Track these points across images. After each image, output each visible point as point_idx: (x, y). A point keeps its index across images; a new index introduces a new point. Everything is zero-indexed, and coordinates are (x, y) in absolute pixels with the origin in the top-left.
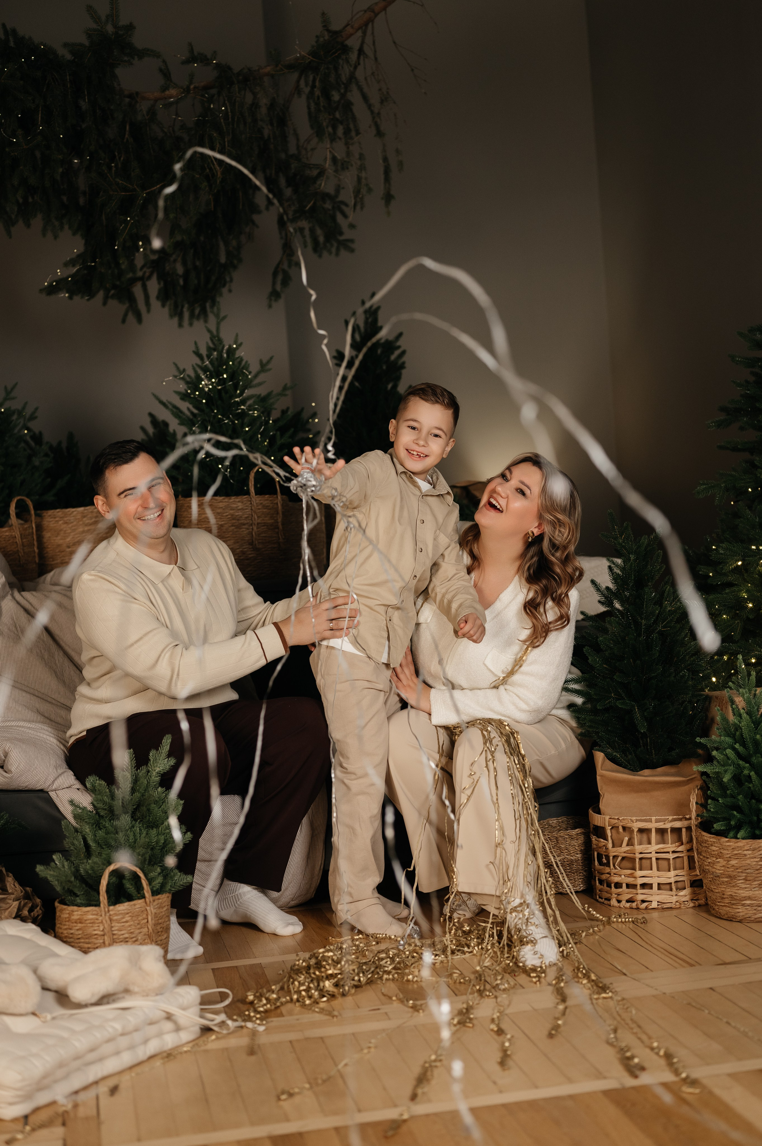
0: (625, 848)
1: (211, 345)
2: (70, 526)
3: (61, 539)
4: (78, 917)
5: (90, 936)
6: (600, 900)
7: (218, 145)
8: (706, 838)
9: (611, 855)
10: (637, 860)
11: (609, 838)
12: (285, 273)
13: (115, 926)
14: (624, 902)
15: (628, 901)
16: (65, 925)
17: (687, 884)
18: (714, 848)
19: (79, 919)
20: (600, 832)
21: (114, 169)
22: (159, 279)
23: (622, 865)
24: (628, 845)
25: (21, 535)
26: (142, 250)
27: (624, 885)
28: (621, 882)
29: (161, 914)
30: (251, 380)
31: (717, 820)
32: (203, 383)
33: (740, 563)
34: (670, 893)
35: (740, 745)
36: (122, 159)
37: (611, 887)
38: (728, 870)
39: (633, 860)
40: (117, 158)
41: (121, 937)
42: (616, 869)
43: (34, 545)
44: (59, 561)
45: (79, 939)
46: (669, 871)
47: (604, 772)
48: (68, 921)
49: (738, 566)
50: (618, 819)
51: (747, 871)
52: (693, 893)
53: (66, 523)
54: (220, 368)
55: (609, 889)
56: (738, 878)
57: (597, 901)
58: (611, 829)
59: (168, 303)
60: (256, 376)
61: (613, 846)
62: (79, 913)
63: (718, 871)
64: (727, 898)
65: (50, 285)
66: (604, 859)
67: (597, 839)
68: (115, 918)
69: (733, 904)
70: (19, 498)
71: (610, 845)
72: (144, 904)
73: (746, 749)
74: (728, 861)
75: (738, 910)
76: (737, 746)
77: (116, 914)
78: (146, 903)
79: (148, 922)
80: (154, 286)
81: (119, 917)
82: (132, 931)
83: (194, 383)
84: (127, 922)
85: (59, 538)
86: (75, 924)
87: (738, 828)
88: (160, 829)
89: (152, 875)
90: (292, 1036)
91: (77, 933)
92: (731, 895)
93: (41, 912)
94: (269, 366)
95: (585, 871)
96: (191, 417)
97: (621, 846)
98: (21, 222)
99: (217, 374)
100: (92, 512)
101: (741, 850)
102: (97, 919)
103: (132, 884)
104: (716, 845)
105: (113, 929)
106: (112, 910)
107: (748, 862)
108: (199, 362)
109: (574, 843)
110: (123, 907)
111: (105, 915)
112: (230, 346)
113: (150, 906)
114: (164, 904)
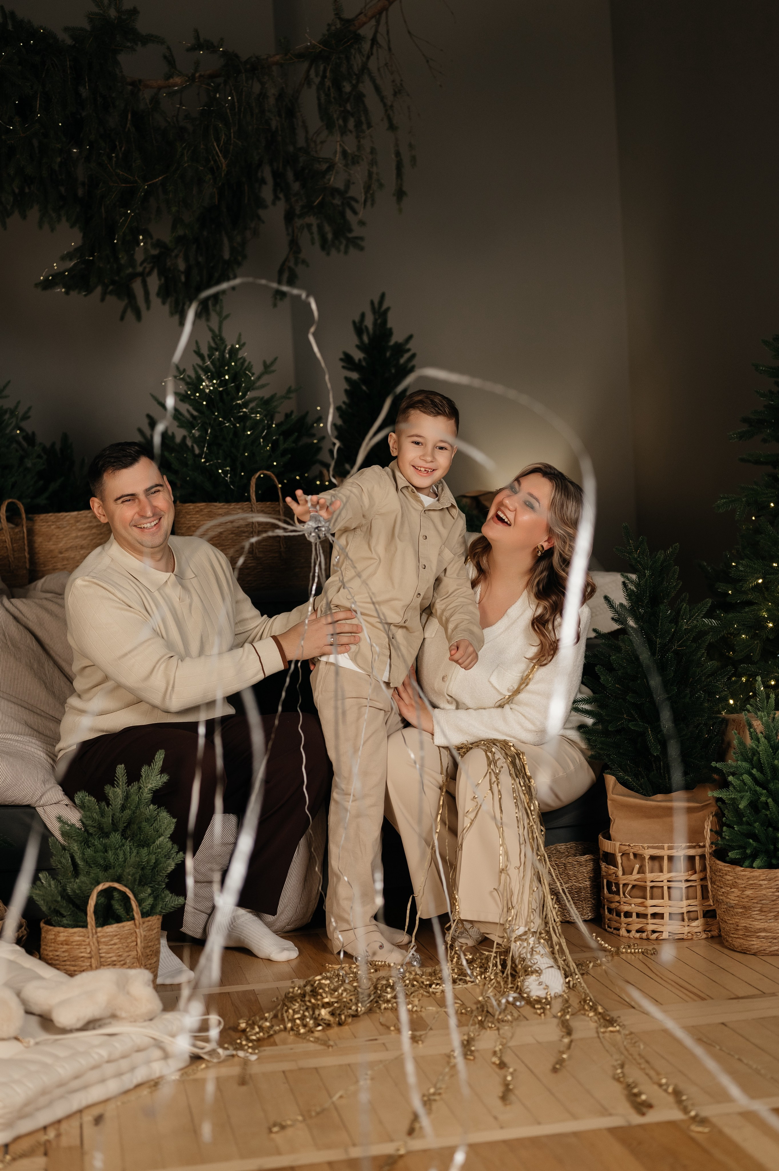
0: (635, 876)
1: (213, 345)
2: (63, 530)
3: (54, 545)
4: (64, 939)
5: (76, 959)
6: (609, 929)
7: (223, 137)
8: (720, 867)
9: (622, 882)
10: (648, 889)
11: (620, 865)
12: (291, 270)
13: (102, 949)
14: (633, 932)
15: (638, 931)
16: (50, 946)
17: (700, 914)
18: (728, 877)
19: (65, 941)
20: (610, 858)
21: (114, 159)
22: (160, 274)
23: (632, 894)
24: (638, 873)
25: (11, 539)
26: (142, 244)
27: (634, 915)
28: (631, 911)
29: (151, 937)
30: (254, 382)
31: (732, 848)
32: (204, 384)
33: (760, 581)
34: (682, 923)
35: (758, 771)
36: (123, 149)
37: (620, 916)
38: (743, 900)
39: (644, 888)
40: (118, 148)
41: (109, 960)
42: (625, 897)
43: (25, 550)
44: (50, 567)
45: (65, 961)
46: (682, 900)
47: (615, 796)
48: (54, 943)
49: (758, 584)
50: (629, 845)
51: (763, 902)
52: (706, 924)
53: (59, 528)
54: (222, 369)
55: (618, 918)
56: (754, 909)
57: (606, 930)
58: (622, 856)
59: (169, 300)
60: (259, 378)
61: (624, 874)
62: (66, 934)
63: (732, 902)
64: (741, 930)
65: (46, 279)
66: (614, 887)
67: (607, 866)
68: (103, 940)
69: (748, 936)
70: (10, 500)
71: (620, 873)
72: (133, 926)
73: (764, 774)
74: (743, 891)
75: (752, 943)
76: (754, 771)
77: (103, 936)
78: (135, 925)
79: (137, 944)
80: (154, 282)
81: (107, 939)
82: (120, 954)
83: (194, 385)
84: (115, 944)
85: (51, 543)
86: (61, 946)
87: (754, 857)
88: (151, 848)
89: (142, 895)
90: (286, 1066)
91: (63, 955)
92: (745, 926)
93: (25, 932)
94: (273, 368)
95: (594, 899)
96: (191, 419)
97: (631, 874)
98: (16, 215)
99: (219, 375)
100: (86, 517)
101: (756, 879)
102: (84, 941)
103: (121, 905)
104: (731, 874)
105: (100, 952)
106: (100, 932)
107: (764, 892)
108: (200, 362)
109: (584, 869)
110: (112, 929)
111: (93, 937)
112: (233, 347)
113: (139, 928)
114: (154, 927)
